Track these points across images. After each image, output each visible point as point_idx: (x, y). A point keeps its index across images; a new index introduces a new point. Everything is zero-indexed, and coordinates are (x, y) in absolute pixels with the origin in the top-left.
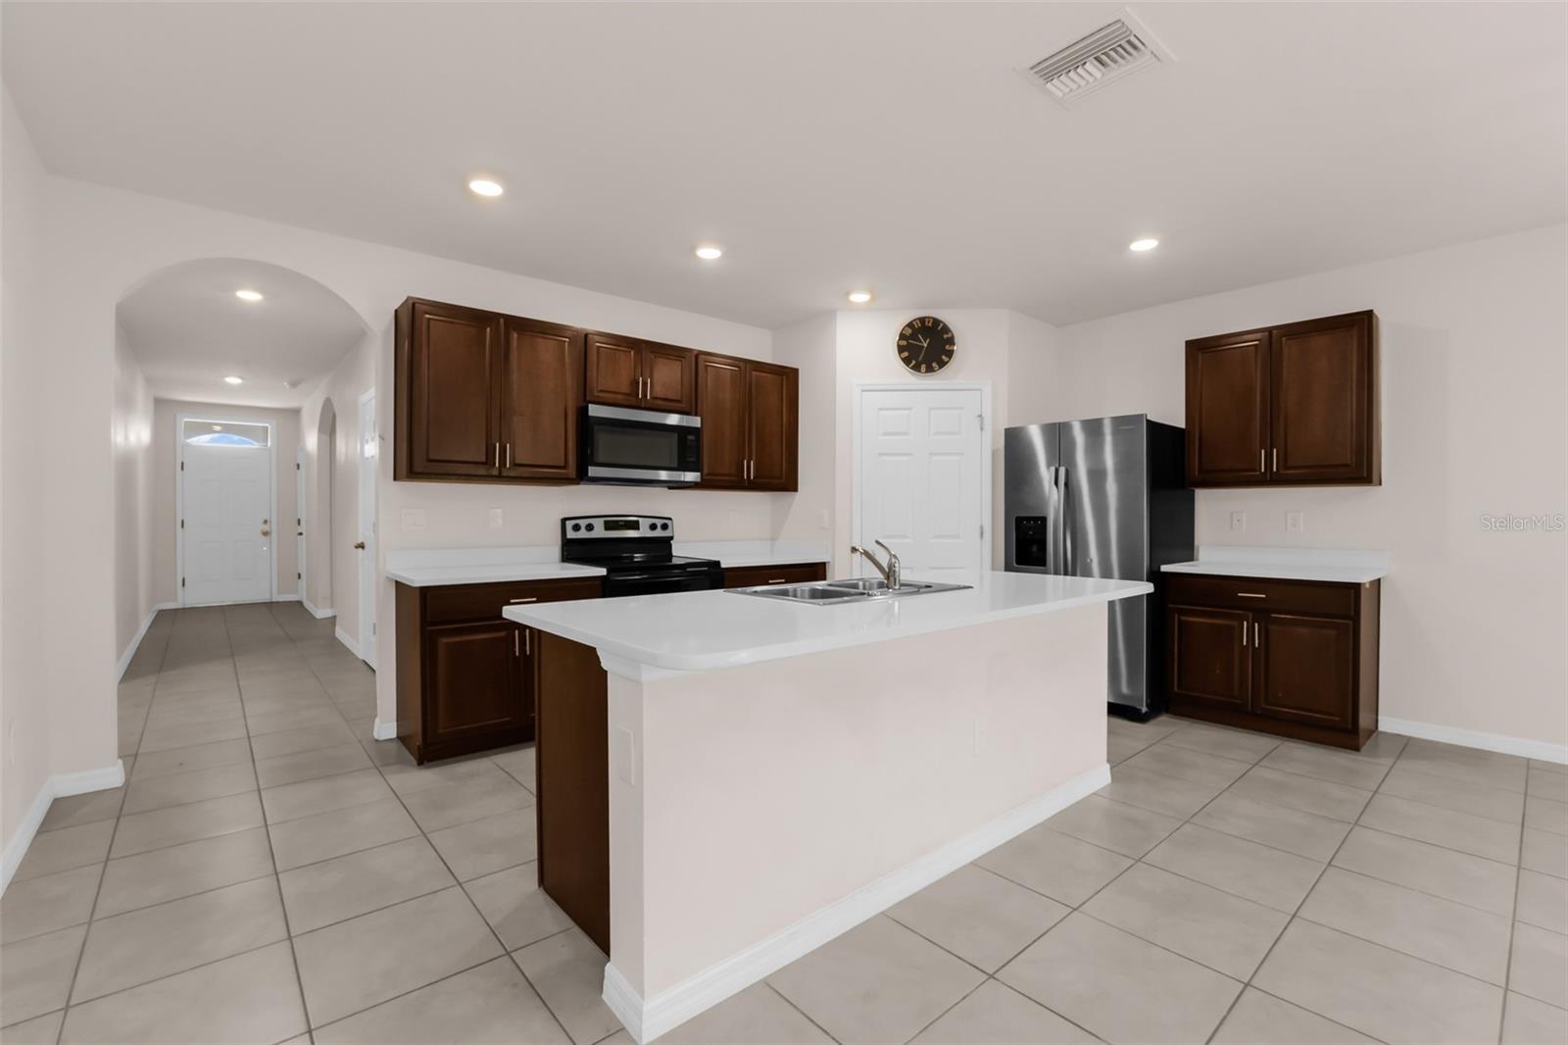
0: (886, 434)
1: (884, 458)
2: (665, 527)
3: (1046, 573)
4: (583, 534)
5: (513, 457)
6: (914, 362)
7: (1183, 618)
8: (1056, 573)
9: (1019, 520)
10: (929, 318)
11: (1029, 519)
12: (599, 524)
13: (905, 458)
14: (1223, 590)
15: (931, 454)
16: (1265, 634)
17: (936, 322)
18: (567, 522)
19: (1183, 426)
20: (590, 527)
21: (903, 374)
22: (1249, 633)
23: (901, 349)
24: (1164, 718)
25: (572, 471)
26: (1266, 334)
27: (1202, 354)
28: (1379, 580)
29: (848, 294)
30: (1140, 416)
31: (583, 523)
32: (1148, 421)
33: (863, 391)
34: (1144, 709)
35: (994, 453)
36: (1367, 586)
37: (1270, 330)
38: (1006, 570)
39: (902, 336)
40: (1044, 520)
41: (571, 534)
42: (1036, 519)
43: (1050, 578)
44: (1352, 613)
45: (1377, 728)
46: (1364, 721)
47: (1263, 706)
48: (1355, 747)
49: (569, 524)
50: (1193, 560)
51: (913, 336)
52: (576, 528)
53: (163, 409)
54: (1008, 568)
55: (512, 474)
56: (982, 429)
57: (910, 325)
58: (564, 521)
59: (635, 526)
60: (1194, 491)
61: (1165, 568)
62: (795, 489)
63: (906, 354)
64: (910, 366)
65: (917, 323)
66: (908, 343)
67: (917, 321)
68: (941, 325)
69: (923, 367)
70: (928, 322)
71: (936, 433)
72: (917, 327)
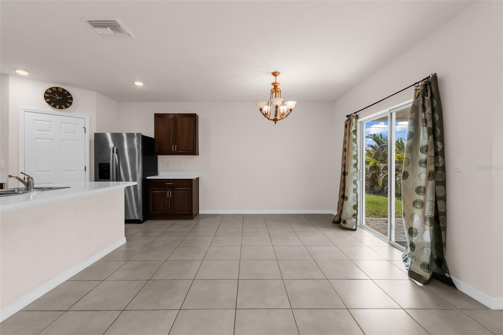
0: (38, 130)
1: (37, 140)
3: (110, 181)
6: (53, 104)
7: (153, 192)
8: (113, 181)
9: (100, 164)
10: (60, 88)
11: (104, 164)
13: (49, 141)
14: (163, 183)
15: (61, 140)
16: (173, 194)
17: (64, 90)
19: (154, 137)
21: (48, 108)
22: (169, 194)
23: (46, 98)
24: (148, 221)
26: (174, 115)
27: (159, 117)
28: (199, 178)
29: (15, 69)
30: (140, 133)
32: (142, 135)
33: (25, 111)
34: (142, 219)
35: (90, 141)
36: (195, 179)
37: (175, 114)
38: (95, 181)
39: (47, 93)
40: (109, 164)
42: (106, 164)
43: (111, 183)
44: (191, 186)
45: (199, 213)
46: (194, 212)
47: (173, 212)
48: (192, 218)
50: (157, 175)
51: (52, 93)
54: (96, 180)
56: (85, 132)
57: (51, 89)
60: (157, 156)
61: (148, 178)
63: (48, 100)
64: (51, 105)
65: (54, 89)
66: (50, 96)
67: (54, 88)
68: (66, 92)
69: (58, 106)
70: (60, 90)
71: (64, 132)
72: (54, 90)
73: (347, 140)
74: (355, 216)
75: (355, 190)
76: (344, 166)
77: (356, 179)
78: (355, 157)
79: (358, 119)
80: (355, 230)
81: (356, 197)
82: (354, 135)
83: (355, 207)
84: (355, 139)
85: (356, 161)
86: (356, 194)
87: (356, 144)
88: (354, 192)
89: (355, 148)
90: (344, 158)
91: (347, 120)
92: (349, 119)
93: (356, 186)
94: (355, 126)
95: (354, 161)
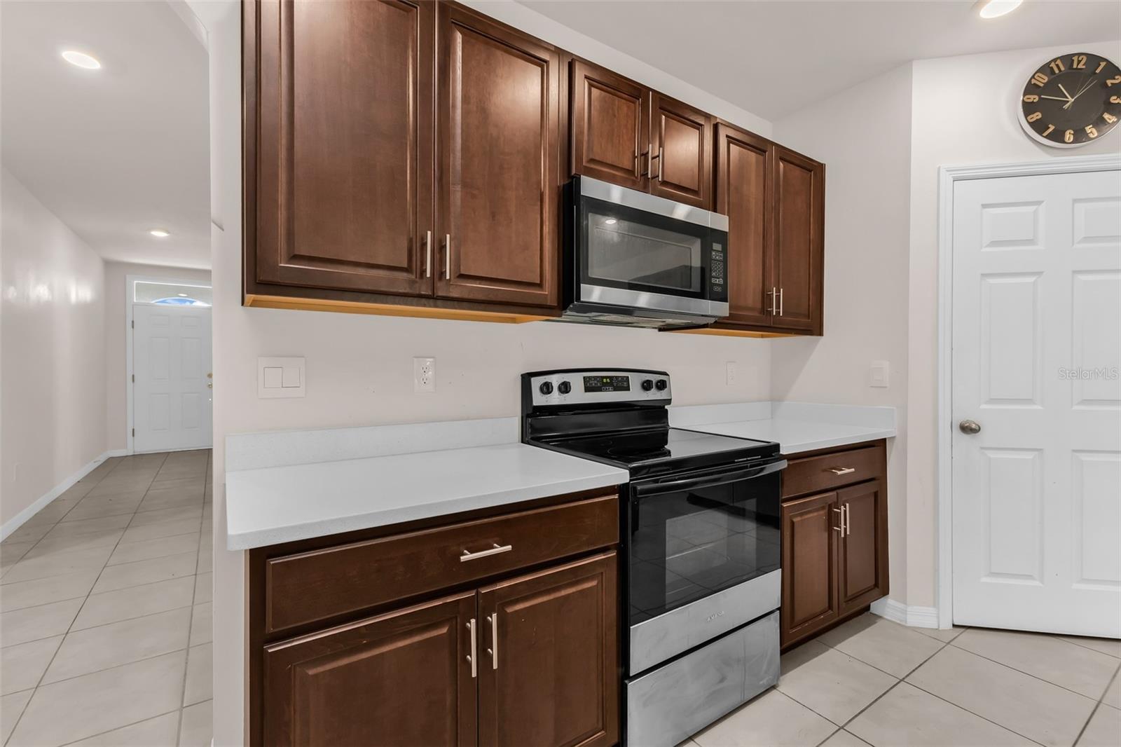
0: (994, 244)
1: (992, 281)
2: (662, 385)
4: (555, 399)
5: (457, 262)
6: (1052, 128)
10: (1080, 55)
12: (577, 381)
13: (1029, 280)
15: (1075, 272)
17: (1094, 60)
18: (533, 379)
20: (565, 388)
23: (1028, 108)
25: (549, 291)
31: (555, 380)
33: (955, 181)
39: (1031, 88)
41: (539, 399)
49: (536, 383)
51: (1051, 87)
52: (546, 389)
53: (114, 271)
55: (455, 293)
57: (1046, 69)
58: (526, 379)
59: (622, 385)
62: (820, 333)
63: (1037, 116)
64: (1045, 134)
65: (1057, 66)
66: (1040, 98)
67: (1059, 62)
68: (1103, 64)
69: (1069, 136)
70: (1079, 62)
71: (1087, 239)
72: (1057, 71)
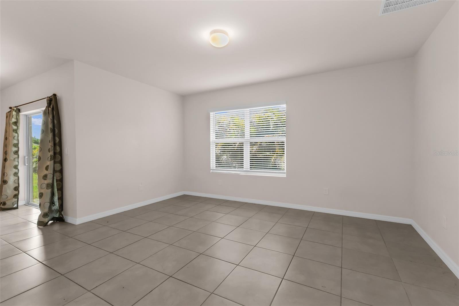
73: (8, 130)
74: (16, 196)
75: (16, 174)
76: (5, 153)
77: (17, 164)
78: (16, 145)
79: (20, 112)
80: (17, 208)
81: (17, 180)
82: (15, 126)
83: (17, 189)
84: (16, 130)
85: (17, 148)
86: (17, 177)
87: (17, 134)
88: (15, 176)
89: (16, 138)
90: (5, 146)
91: (9, 112)
92: (10, 111)
93: (17, 170)
94: (16, 118)
95: (15, 149)
